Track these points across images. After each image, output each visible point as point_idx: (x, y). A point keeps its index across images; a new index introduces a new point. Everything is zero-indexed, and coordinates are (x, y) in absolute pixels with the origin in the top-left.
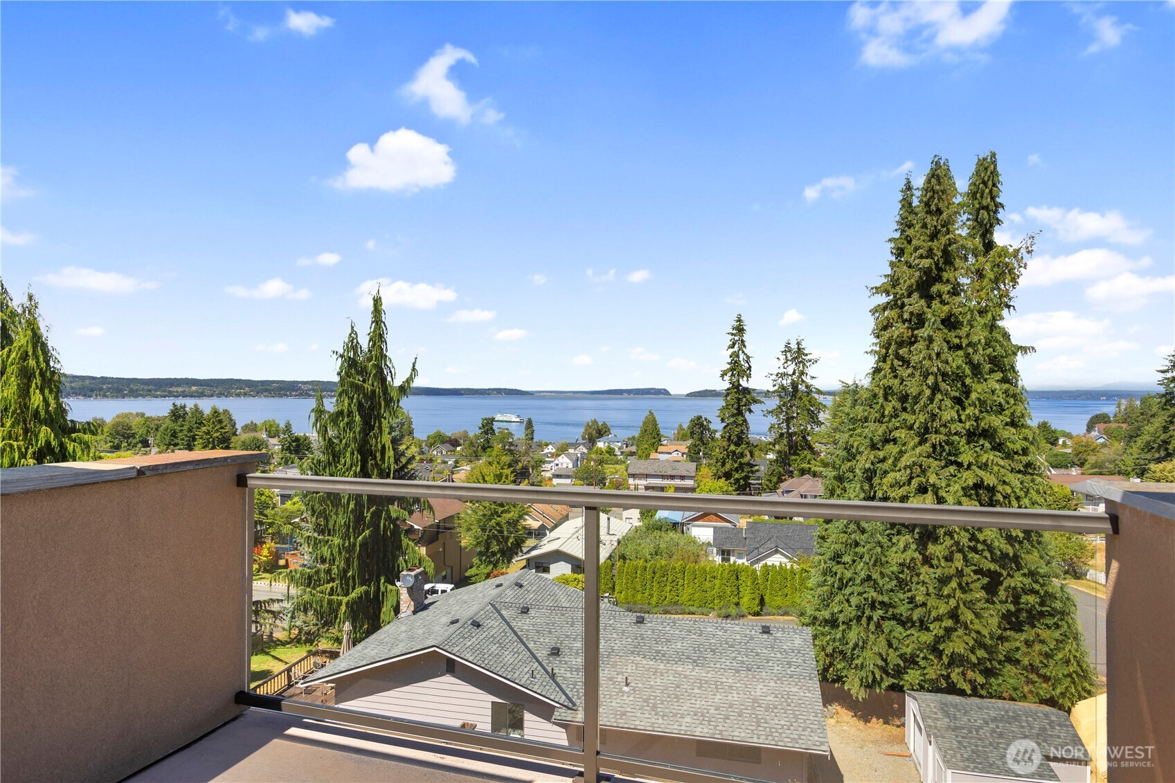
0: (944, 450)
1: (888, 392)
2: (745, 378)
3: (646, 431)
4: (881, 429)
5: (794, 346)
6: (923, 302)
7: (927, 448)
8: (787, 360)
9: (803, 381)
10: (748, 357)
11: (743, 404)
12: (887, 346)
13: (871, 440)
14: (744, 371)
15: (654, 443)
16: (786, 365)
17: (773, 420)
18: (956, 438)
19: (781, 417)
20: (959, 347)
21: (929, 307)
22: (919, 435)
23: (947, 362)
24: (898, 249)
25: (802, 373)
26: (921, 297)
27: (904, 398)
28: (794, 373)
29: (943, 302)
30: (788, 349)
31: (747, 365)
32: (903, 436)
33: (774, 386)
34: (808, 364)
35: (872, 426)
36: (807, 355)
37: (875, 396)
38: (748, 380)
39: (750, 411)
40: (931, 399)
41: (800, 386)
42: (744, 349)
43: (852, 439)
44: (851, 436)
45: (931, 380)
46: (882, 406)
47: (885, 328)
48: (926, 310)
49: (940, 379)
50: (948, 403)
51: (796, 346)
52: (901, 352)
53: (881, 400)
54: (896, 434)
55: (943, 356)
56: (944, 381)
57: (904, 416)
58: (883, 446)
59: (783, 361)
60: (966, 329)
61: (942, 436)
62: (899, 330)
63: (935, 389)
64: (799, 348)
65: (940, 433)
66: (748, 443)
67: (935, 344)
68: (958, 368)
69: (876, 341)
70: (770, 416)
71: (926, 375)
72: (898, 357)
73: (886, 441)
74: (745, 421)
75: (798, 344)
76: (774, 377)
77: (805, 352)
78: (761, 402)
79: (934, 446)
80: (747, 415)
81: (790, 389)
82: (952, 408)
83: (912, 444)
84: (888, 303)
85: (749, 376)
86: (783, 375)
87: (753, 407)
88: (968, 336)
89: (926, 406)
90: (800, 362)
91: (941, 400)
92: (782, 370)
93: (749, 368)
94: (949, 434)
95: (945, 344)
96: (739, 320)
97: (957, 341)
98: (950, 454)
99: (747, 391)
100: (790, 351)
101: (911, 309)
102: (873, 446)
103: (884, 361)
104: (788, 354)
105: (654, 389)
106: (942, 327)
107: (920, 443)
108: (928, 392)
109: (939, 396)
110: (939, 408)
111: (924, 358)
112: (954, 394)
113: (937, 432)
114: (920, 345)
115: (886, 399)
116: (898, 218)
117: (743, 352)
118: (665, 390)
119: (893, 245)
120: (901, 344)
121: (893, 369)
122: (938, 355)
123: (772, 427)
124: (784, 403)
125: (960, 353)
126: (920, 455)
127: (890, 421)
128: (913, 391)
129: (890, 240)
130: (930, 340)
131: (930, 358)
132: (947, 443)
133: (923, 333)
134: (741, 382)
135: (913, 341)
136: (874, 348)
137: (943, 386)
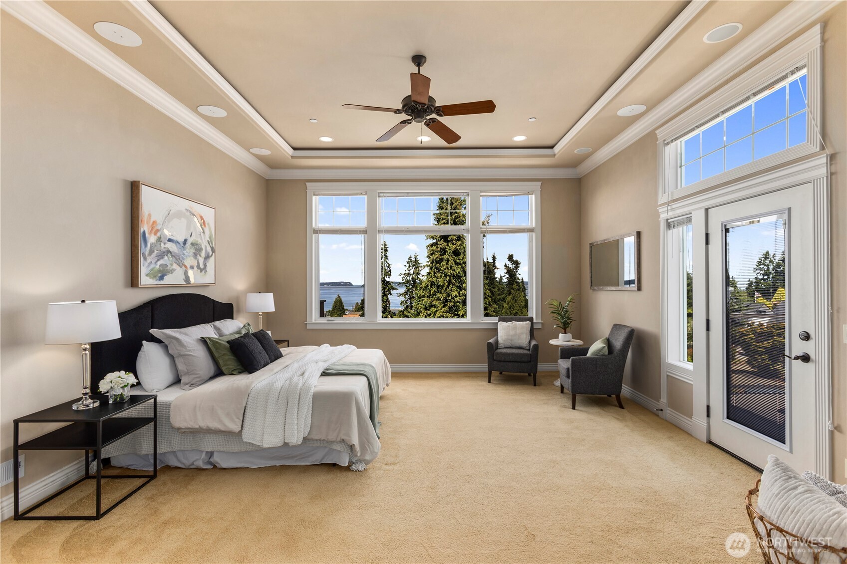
0: (453, 310)
1: (432, 284)
2: (388, 276)
3: (336, 307)
4: (429, 301)
5: (413, 259)
6: (445, 244)
7: (446, 308)
8: (409, 266)
9: (418, 278)
10: (389, 265)
11: (386, 290)
12: (432, 263)
13: (425, 306)
14: (387, 272)
15: (341, 314)
16: (409, 269)
17: (402, 299)
18: (458, 304)
19: (407, 297)
20: (459, 264)
21: (448, 246)
22: (444, 303)
23: (454, 270)
24: (437, 218)
25: (418, 273)
26: (444, 241)
27: (438, 287)
28: (414, 274)
29: (453, 244)
30: (410, 261)
31: (388, 269)
32: (437, 304)
33: (403, 280)
34: (420, 269)
35: (426, 299)
36: (420, 264)
37: (427, 285)
38: (389, 277)
39: (391, 294)
40: (448, 286)
41: (416, 281)
42: (387, 260)
43: (418, 306)
44: (418, 304)
45: (448, 278)
46: (430, 290)
47: (432, 254)
48: (447, 247)
49: (452, 278)
50: (455, 288)
51: (414, 259)
52: (437, 266)
53: (429, 288)
54: (434, 303)
55: (453, 268)
56: (453, 279)
57: (438, 295)
58: (430, 308)
59: (407, 267)
60: (462, 256)
61: (452, 303)
62: (437, 255)
63: (450, 282)
64: (416, 260)
65: (451, 302)
66: (390, 312)
67: (450, 262)
68: (459, 273)
69: (428, 260)
70: (401, 297)
71: (446, 276)
72: (437, 268)
73: (431, 306)
74: (388, 299)
75: (416, 258)
76: (403, 276)
77: (419, 262)
78: (396, 289)
79: (449, 308)
80: (389, 296)
81: (412, 282)
82: (457, 290)
83: (441, 307)
84: (433, 243)
85: (390, 275)
86: (409, 274)
87: (392, 292)
88: (463, 259)
89: (446, 290)
90: (416, 268)
91: (452, 287)
92: (407, 272)
93: (390, 271)
94: (455, 303)
95: (454, 262)
96: (385, 245)
97: (458, 261)
98: (455, 311)
99: (388, 283)
100: (411, 262)
101: (441, 246)
102: (426, 309)
103: (432, 270)
104: (410, 264)
105: (343, 282)
106: (453, 255)
107: (444, 307)
108: (446, 284)
109: (451, 286)
110: (451, 291)
111: (445, 269)
112: (457, 284)
113: (450, 302)
114: (444, 263)
115: (431, 287)
116: (438, 204)
117: (387, 262)
118: (349, 283)
119: (435, 217)
120: (437, 263)
121: (435, 273)
122: (451, 267)
123: (402, 302)
124: (409, 289)
125: (460, 266)
126: (443, 312)
127: (433, 297)
128: (441, 283)
129: (434, 214)
130: (448, 261)
131: (448, 269)
132: (454, 306)
133: (445, 257)
134: (386, 278)
135: (442, 260)
136: (428, 264)
137: (453, 281)
